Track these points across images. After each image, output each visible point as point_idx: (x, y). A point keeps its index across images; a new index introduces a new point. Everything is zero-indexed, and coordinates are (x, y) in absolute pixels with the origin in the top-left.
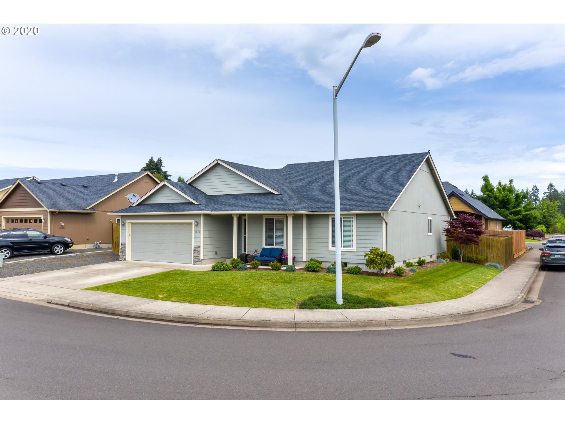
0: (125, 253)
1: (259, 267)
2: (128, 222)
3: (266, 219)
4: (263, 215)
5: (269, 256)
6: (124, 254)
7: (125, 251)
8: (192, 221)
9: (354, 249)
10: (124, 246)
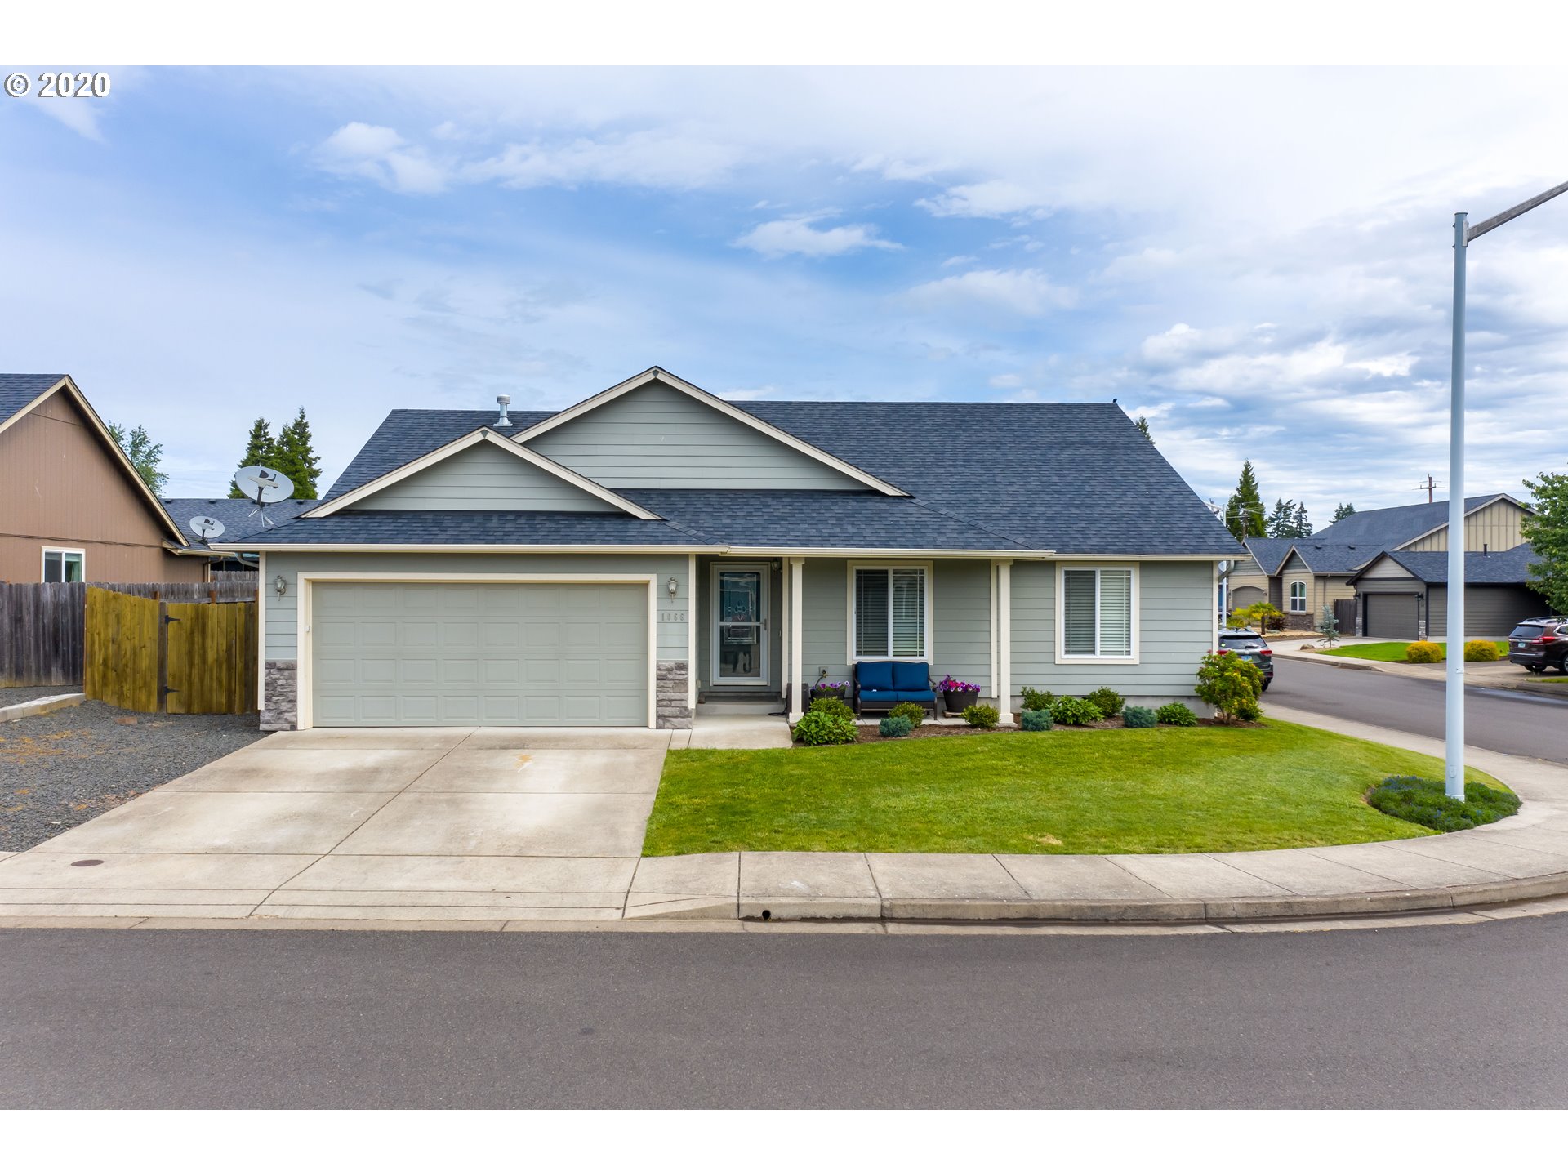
0: (293, 701)
1: (925, 722)
2: (302, 580)
3: (859, 572)
4: (848, 561)
5: (892, 688)
6: (284, 706)
7: (295, 691)
8: (652, 579)
9: (1134, 657)
10: (286, 673)
